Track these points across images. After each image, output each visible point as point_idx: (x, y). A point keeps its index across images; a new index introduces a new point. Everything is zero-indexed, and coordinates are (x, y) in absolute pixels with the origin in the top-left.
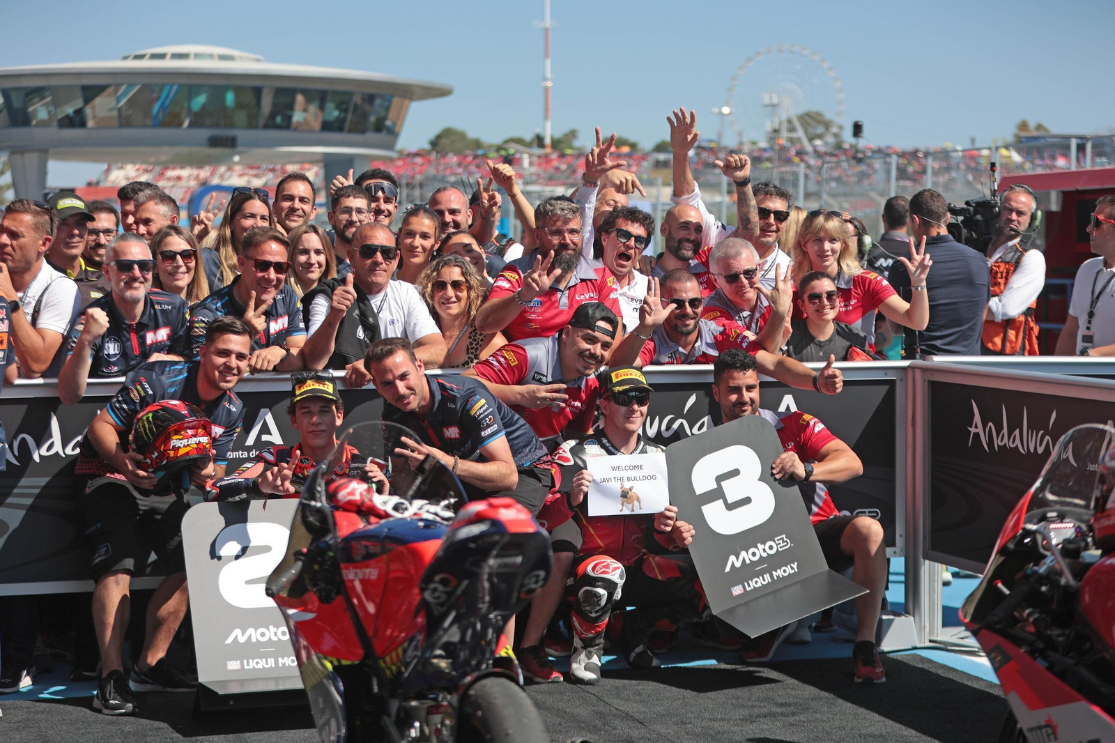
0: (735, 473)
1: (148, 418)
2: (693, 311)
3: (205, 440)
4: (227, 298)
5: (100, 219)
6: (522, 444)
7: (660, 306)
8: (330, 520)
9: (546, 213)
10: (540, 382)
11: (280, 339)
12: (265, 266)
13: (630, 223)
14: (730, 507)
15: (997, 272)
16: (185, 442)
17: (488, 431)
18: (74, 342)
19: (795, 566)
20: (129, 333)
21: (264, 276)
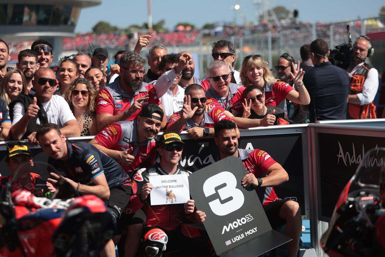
0: (224, 185)
2: (202, 104)
6: (115, 174)
7: (191, 109)
10: (126, 142)
14: (223, 202)
15: (356, 80)
17: (95, 171)
19: (256, 229)
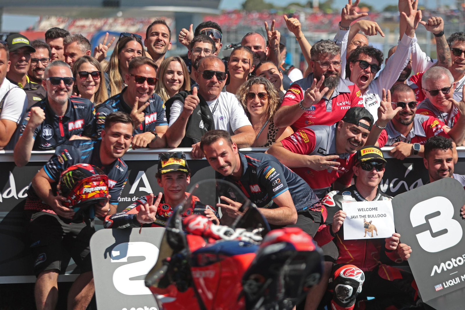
0: (438, 214)
1: (69, 174)
3: (104, 188)
4: (119, 101)
5: (38, 52)
6: (301, 196)
7: (391, 108)
8: (184, 241)
9: (319, 51)
10: (322, 154)
11: (151, 127)
12: (141, 80)
13: (368, 56)
14: (434, 235)
16: (92, 189)
17: (277, 188)
18: (24, 128)
20: (58, 123)
21: (141, 87)
